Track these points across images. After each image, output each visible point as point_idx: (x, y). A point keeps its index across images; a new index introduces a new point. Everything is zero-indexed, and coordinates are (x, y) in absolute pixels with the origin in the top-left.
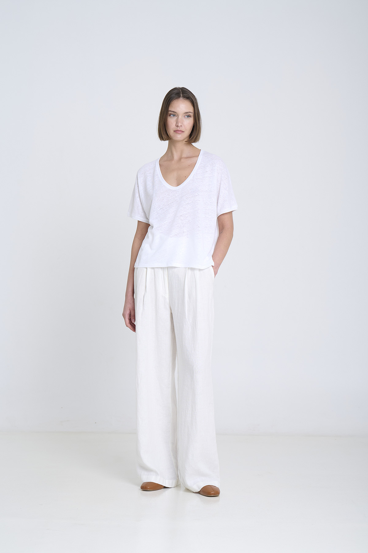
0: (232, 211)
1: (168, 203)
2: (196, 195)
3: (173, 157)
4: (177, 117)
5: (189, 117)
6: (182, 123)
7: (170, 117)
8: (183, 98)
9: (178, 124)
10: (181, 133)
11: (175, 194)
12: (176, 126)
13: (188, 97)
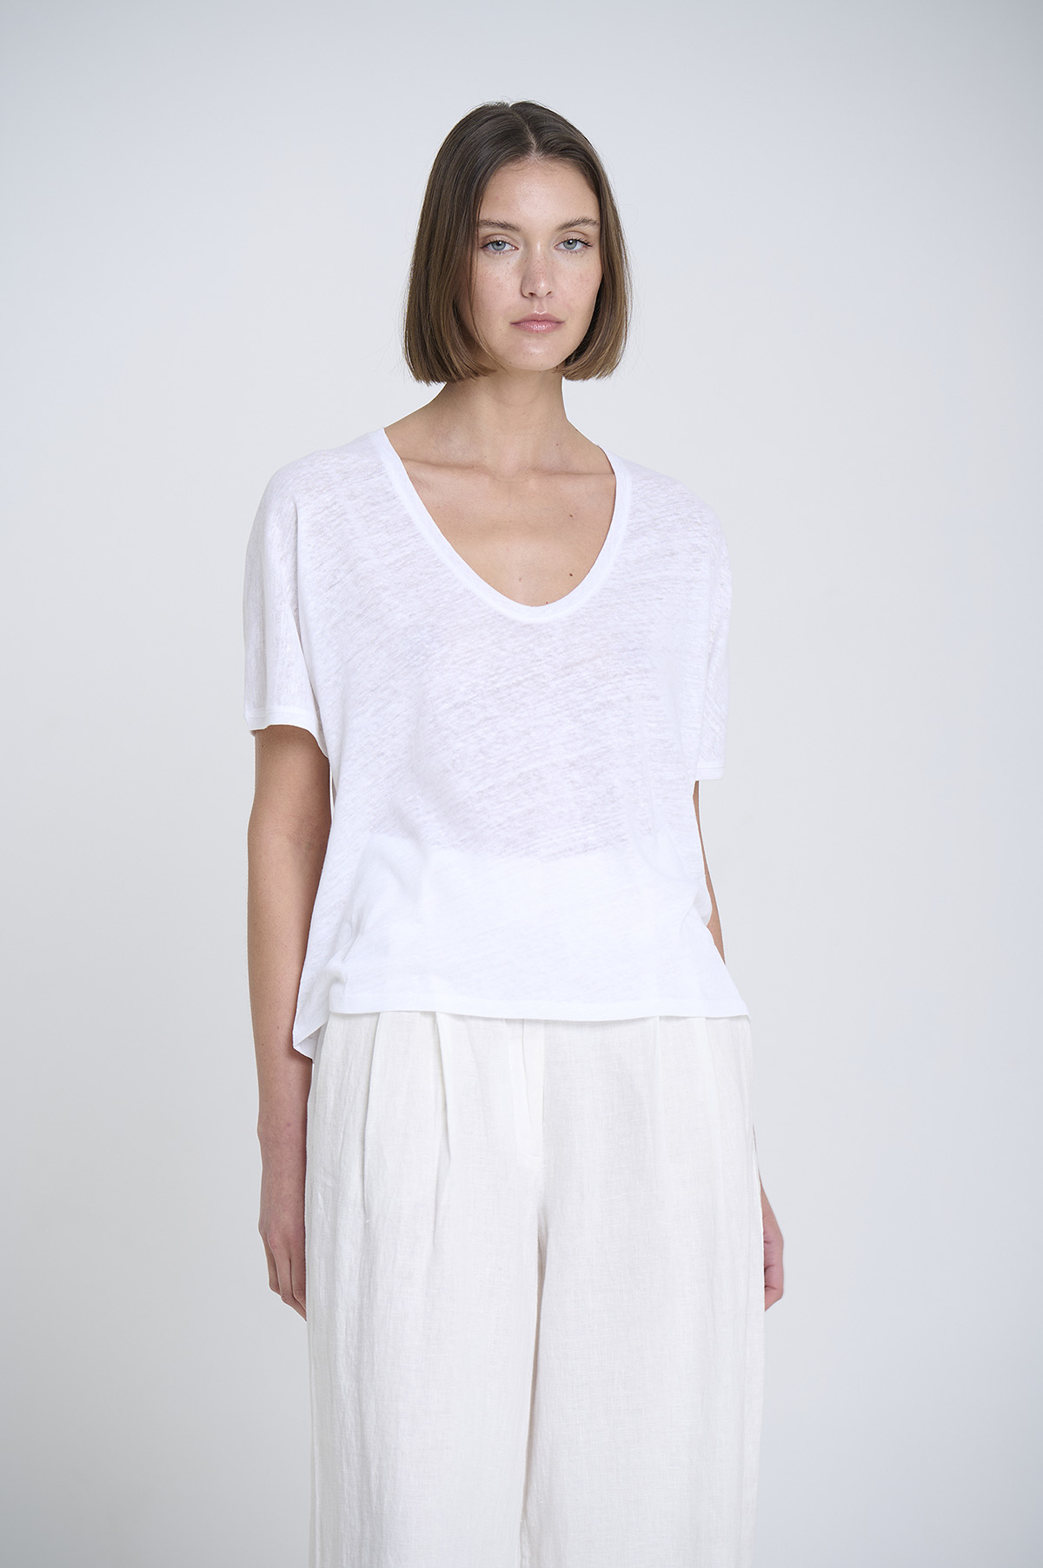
1: (494, 683)
2: (646, 671)
4: (521, 248)
5: (579, 246)
6: (553, 278)
7: (485, 257)
8: (541, 153)
9: (534, 283)
10: (548, 331)
11: (531, 646)
12: (523, 299)
13: (567, 144)
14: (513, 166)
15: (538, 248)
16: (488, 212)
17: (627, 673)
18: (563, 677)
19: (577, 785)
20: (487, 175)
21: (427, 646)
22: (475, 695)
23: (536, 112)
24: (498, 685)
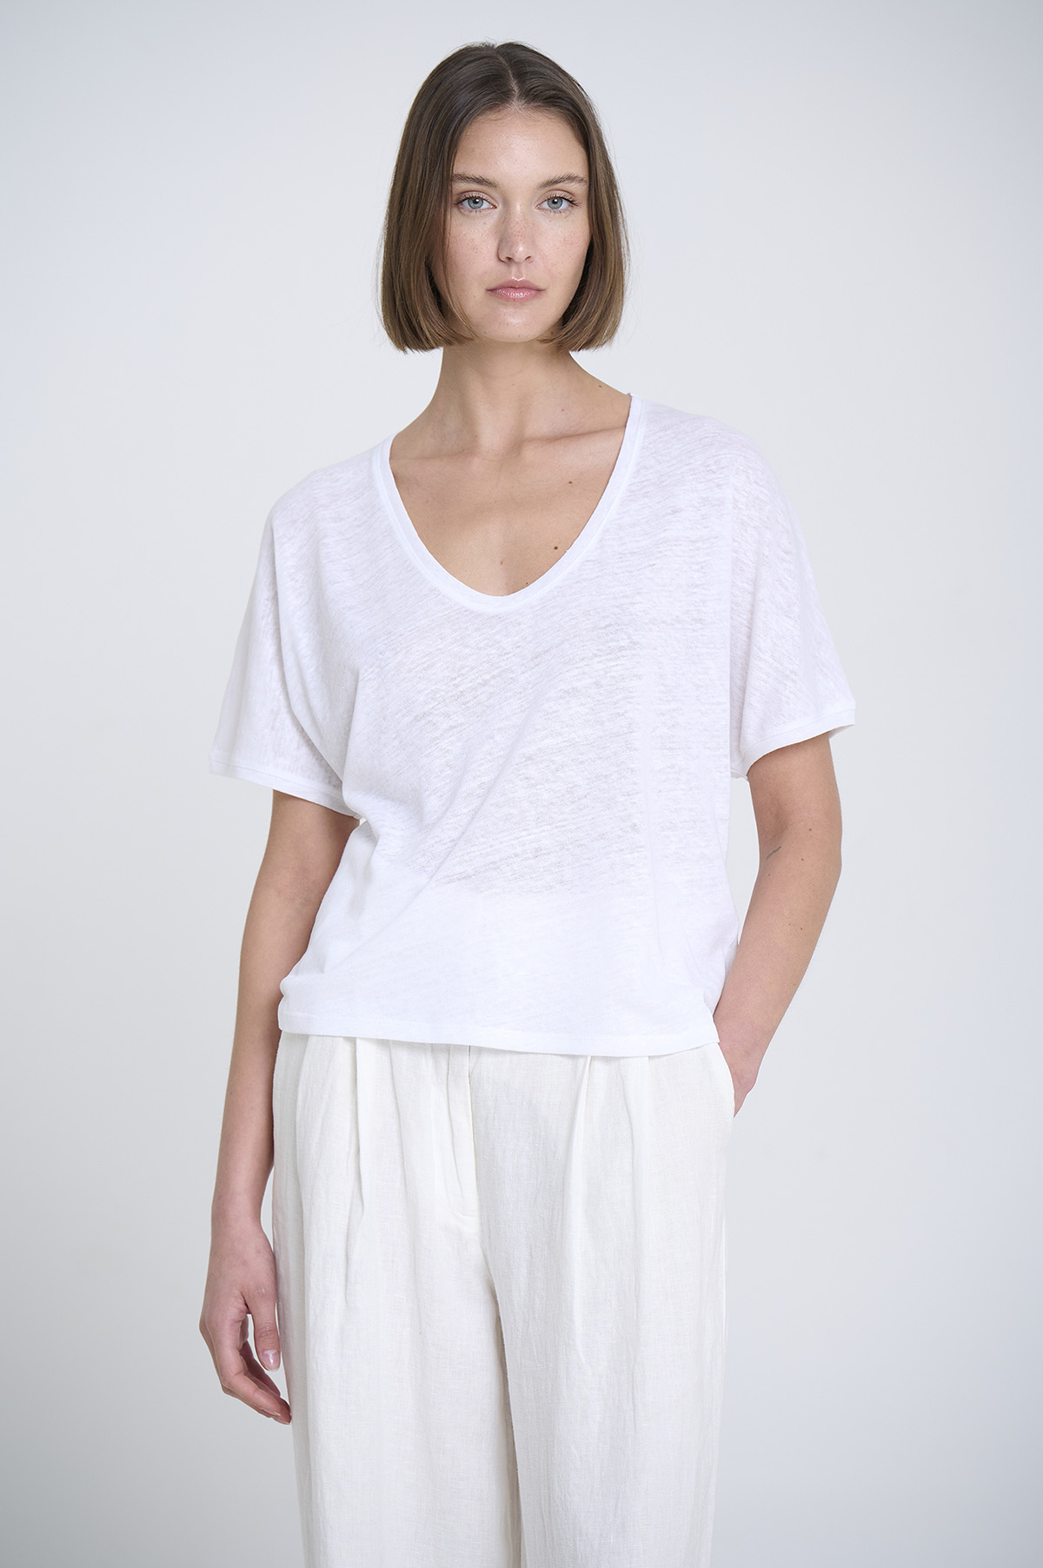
0: (827, 735)
1: (457, 686)
2: (622, 649)
3: (475, 437)
4: (500, 207)
5: (565, 204)
6: (533, 241)
7: (460, 216)
8: (523, 102)
9: (511, 247)
10: (526, 299)
11: (498, 637)
12: (500, 263)
13: (554, 92)
14: (492, 116)
15: (518, 208)
16: (464, 165)
17: (596, 655)
18: (532, 668)
19: (533, 782)
20: (462, 124)
21: (381, 657)
22: (436, 703)
23: (523, 55)
24: (461, 689)
